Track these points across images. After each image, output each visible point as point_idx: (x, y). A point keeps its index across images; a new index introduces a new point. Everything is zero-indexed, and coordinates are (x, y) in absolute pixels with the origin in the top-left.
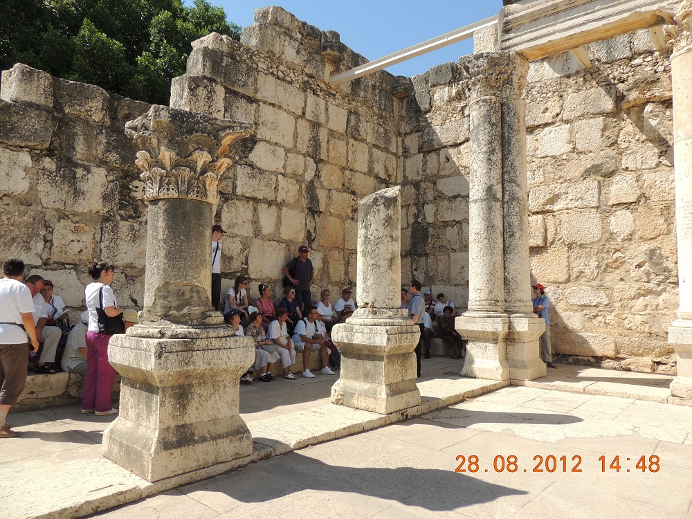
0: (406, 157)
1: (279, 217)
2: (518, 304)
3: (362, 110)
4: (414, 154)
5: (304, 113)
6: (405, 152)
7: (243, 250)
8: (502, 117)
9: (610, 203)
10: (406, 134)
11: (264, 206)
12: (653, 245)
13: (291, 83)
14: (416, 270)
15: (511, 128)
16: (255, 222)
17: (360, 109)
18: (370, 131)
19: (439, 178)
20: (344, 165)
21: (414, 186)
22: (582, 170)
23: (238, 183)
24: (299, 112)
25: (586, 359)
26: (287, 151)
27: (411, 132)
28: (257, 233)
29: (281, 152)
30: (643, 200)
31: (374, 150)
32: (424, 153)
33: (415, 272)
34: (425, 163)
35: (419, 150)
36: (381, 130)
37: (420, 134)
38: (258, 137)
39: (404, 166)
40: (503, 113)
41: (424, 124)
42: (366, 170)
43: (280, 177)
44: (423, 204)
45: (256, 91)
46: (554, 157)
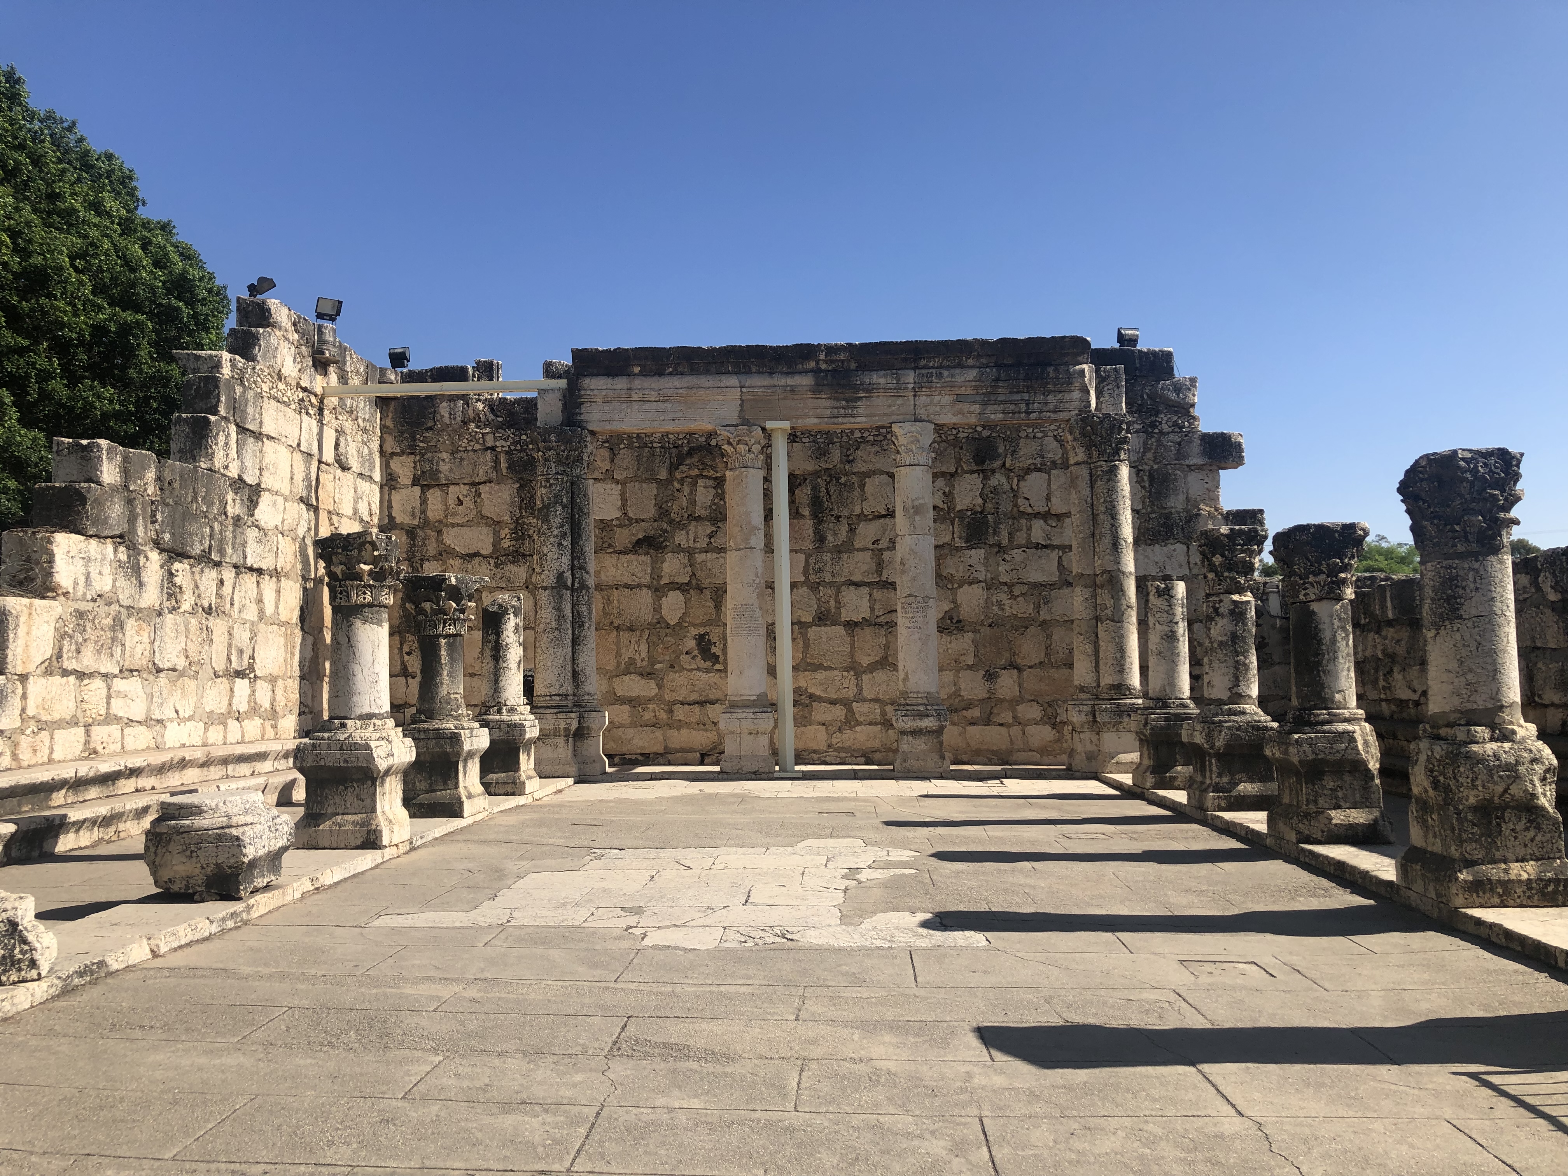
0: (393, 488)
1: (278, 592)
2: (587, 697)
3: (348, 425)
4: (406, 486)
5: (299, 445)
6: (392, 480)
7: (251, 639)
8: (572, 497)
9: (662, 582)
10: (393, 454)
11: (267, 577)
12: (702, 631)
13: (288, 405)
14: (409, 654)
15: (580, 509)
16: (260, 601)
17: (347, 424)
18: (355, 454)
19: (446, 526)
20: (331, 509)
21: (408, 532)
22: (635, 539)
23: (249, 551)
24: (295, 445)
25: (634, 757)
26: (286, 500)
27: (403, 453)
28: (261, 612)
29: (280, 500)
30: (694, 582)
31: (359, 480)
32: (423, 486)
33: (406, 657)
34: (424, 502)
35: (414, 480)
36: (366, 451)
37: (418, 458)
38: (263, 486)
39: (390, 501)
40: (573, 493)
41: (421, 445)
42: (350, 512)
43: (280, 536)
44: (422, 560)
45: (261, 423)
46: (602, 521)
